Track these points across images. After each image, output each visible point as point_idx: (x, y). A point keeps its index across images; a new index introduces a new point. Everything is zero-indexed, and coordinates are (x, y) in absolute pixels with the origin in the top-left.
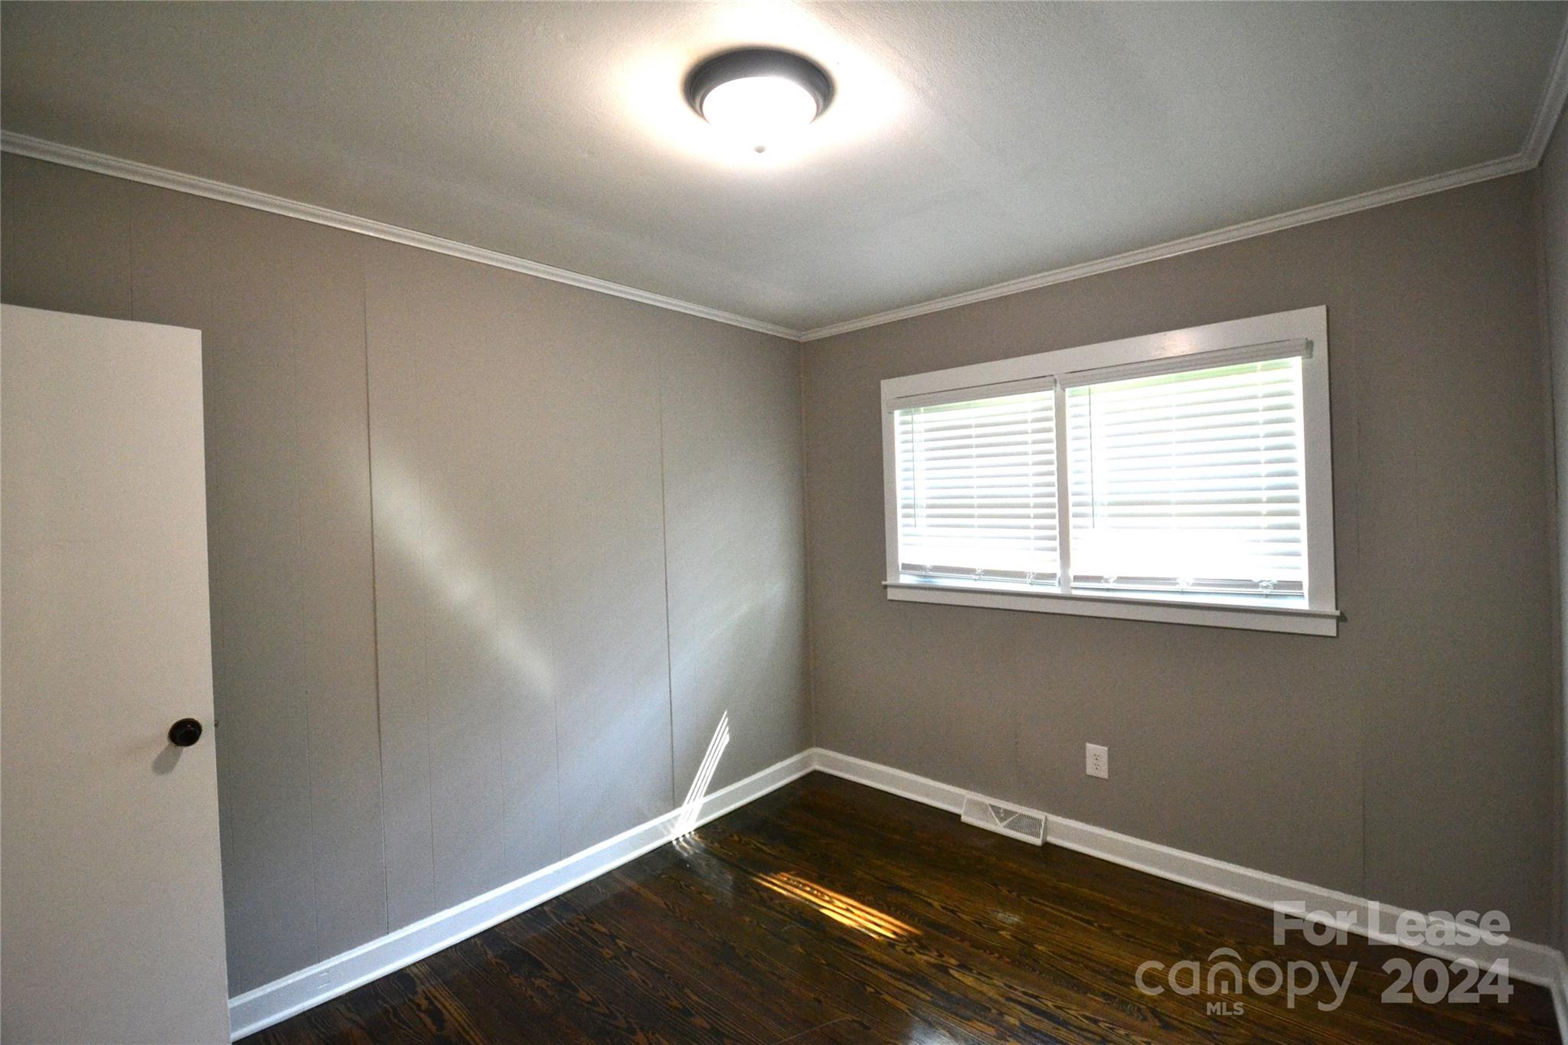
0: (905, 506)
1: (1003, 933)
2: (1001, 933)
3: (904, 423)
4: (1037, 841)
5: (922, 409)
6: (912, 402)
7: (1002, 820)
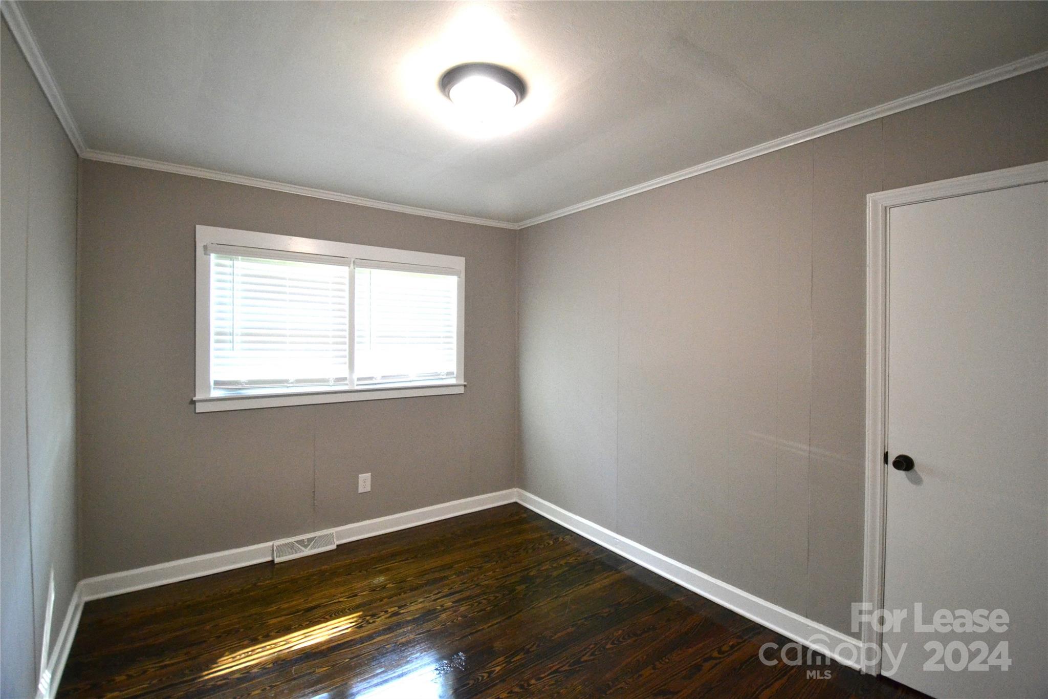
0: (218, 334)
1: (388, 586)
2: (387, 586)
3: (218, 265)
4: (334, 547)
5: (240, 257)
6: (228, 250)
7: (306, 546)
